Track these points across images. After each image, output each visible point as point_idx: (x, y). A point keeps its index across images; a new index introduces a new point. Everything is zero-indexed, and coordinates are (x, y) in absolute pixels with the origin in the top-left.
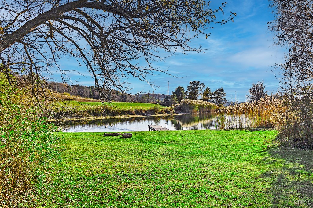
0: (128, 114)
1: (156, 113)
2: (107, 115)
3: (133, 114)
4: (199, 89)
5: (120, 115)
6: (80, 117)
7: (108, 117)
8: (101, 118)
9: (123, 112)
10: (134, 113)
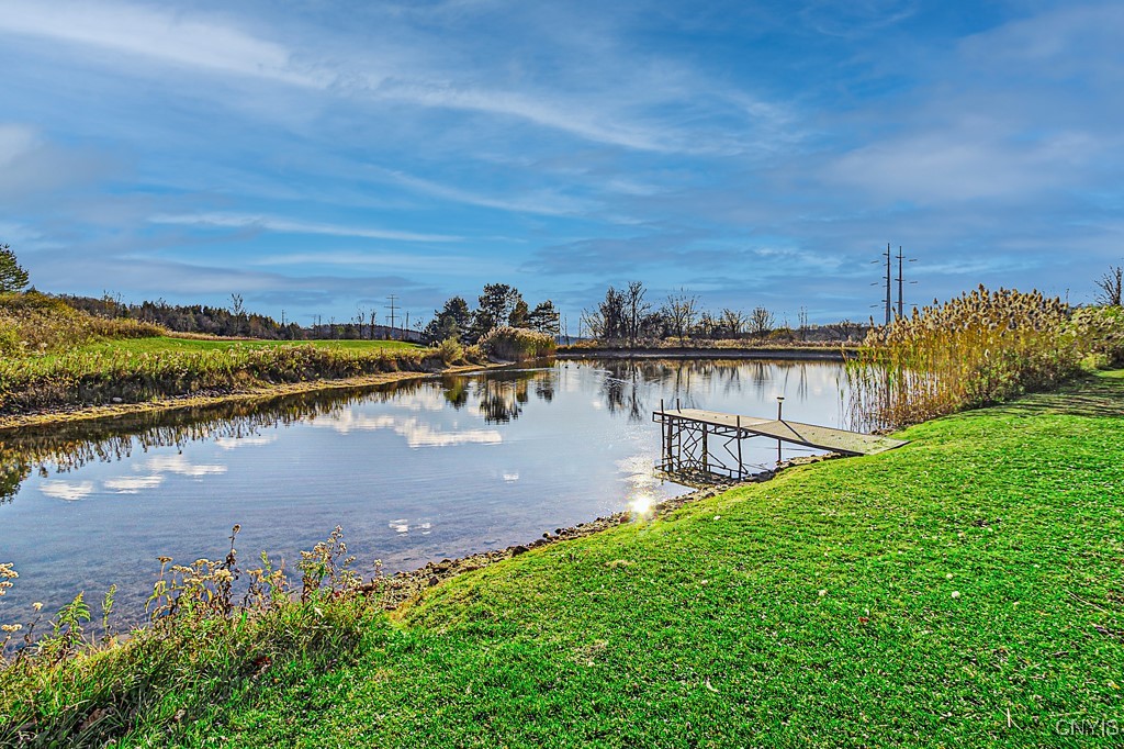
0: (381, 370)
1: (447, 363)
2: (320, 377)
3: (395, 371)
4: (506, 303)
5: (360, 374)
6: (222, 388)
7: (321, 385)
8: (301, 387)
9: (368, 366)
10: (396, 368)
